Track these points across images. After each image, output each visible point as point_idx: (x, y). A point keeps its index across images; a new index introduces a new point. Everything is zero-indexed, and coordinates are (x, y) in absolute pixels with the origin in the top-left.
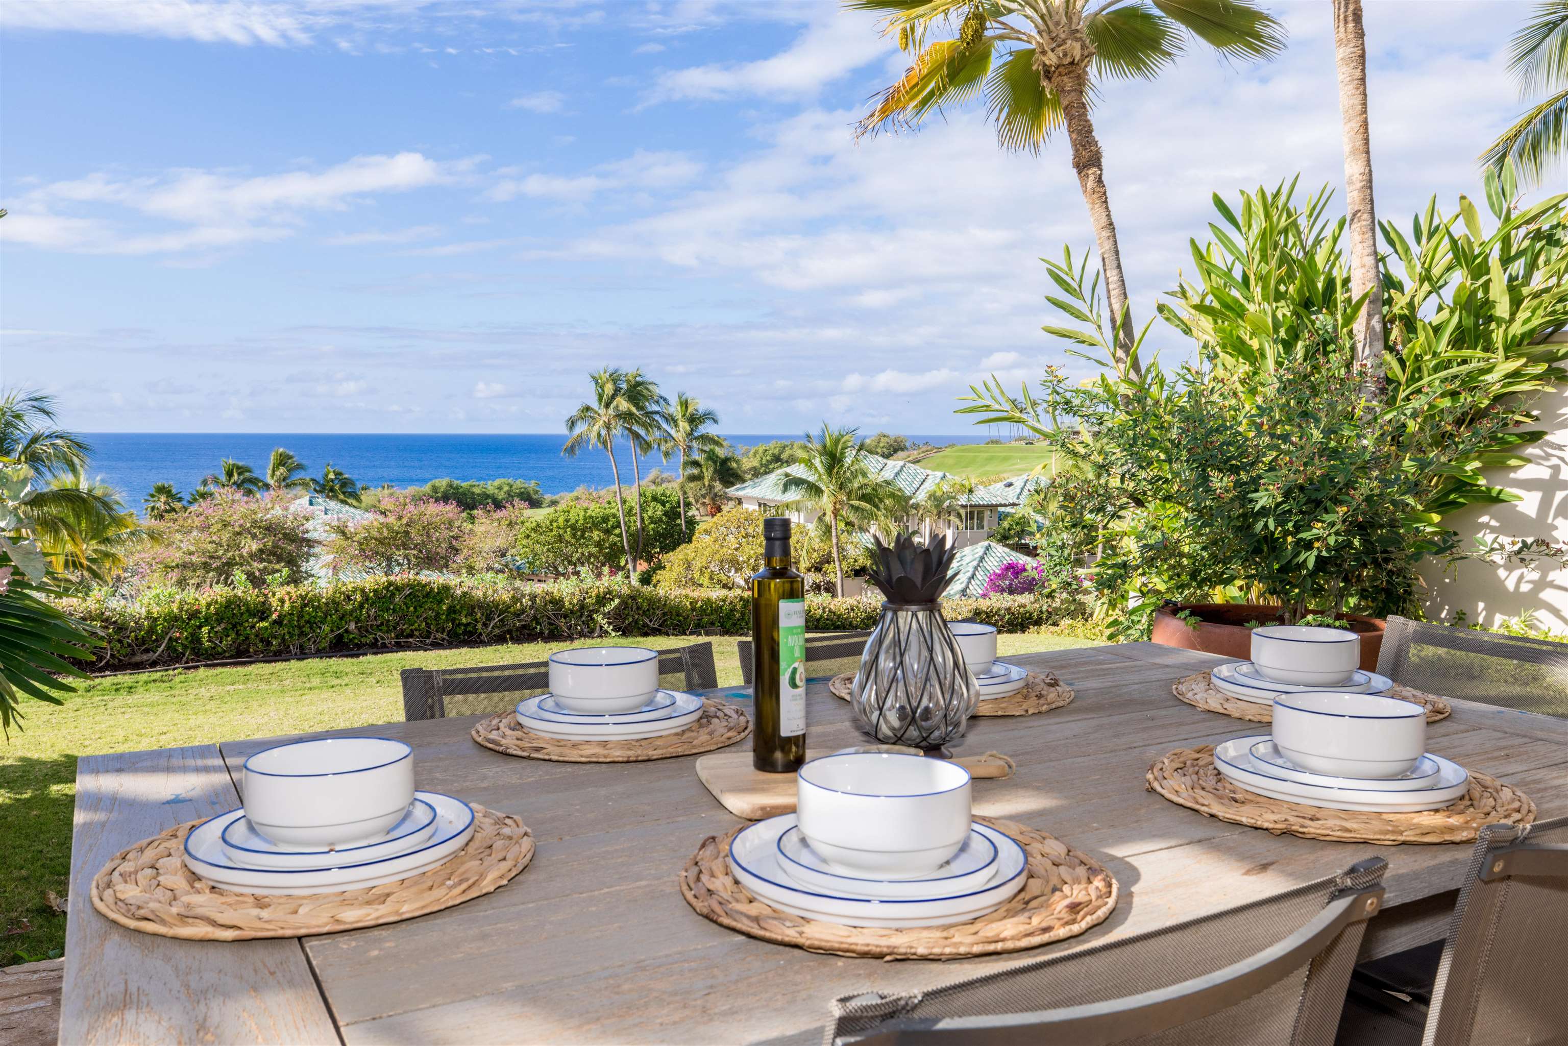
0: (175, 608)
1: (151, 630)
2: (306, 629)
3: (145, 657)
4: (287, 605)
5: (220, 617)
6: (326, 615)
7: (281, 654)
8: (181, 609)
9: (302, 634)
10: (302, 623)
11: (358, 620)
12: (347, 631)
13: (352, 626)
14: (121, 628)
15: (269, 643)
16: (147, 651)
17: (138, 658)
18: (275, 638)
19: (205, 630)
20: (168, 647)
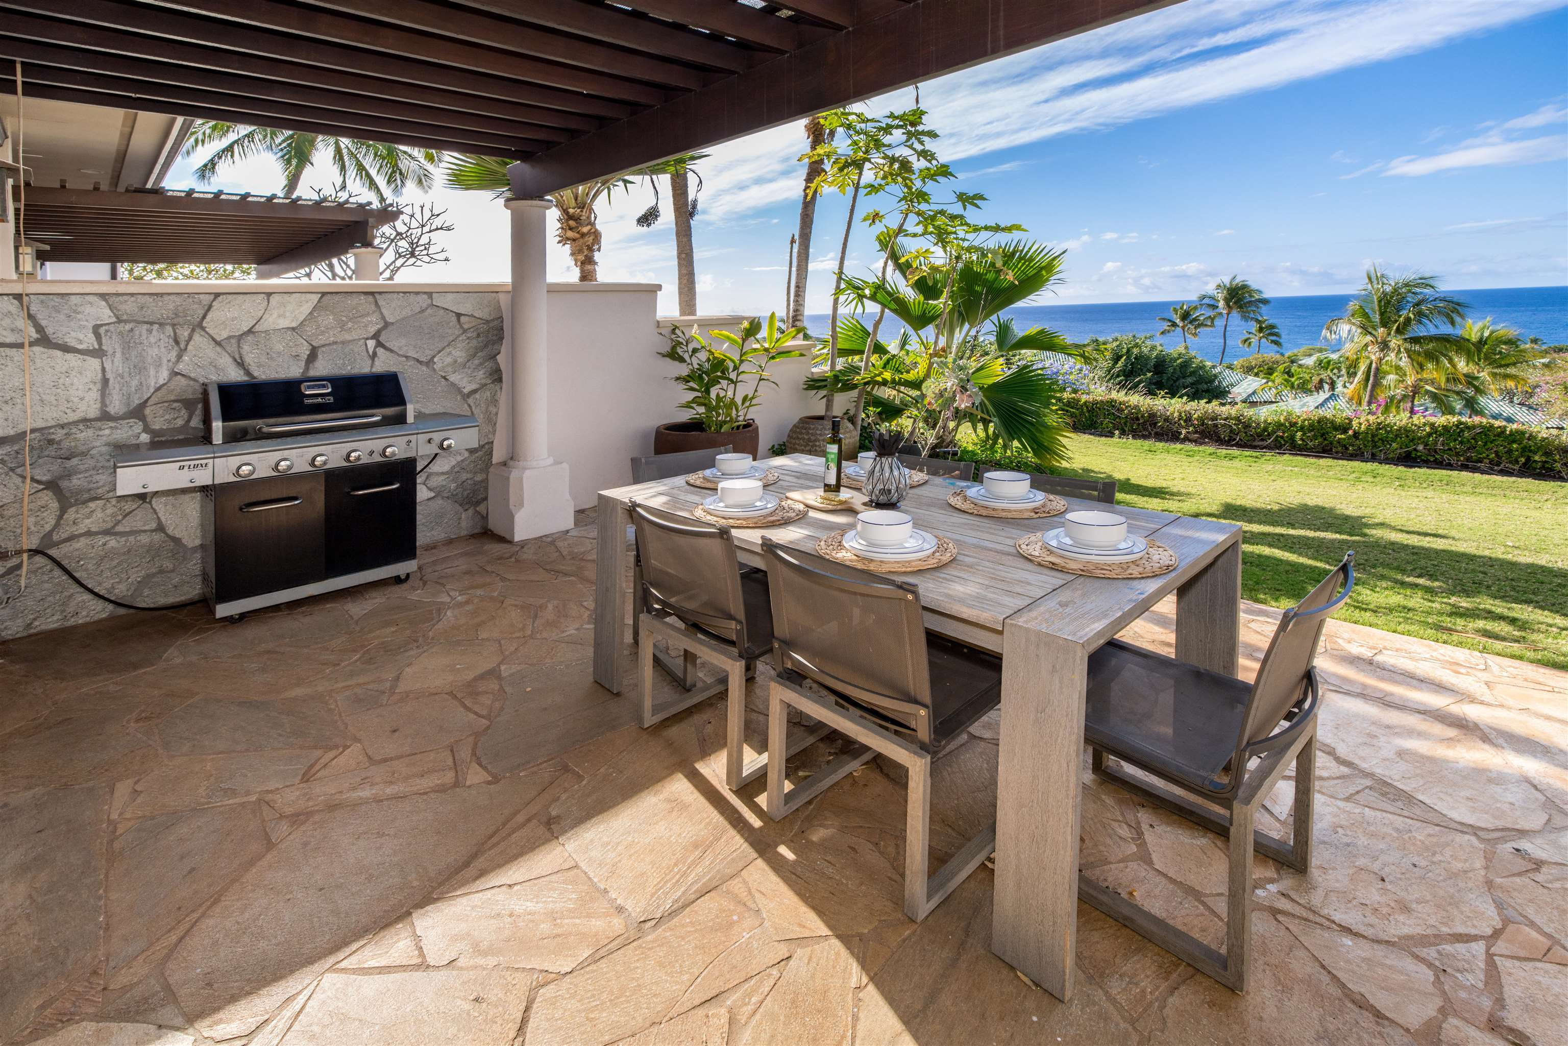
0: (1282, 419)
1: (1265, 429)
2: (1379, 444)
3: (1261, 443)
4: (1363, 427)
5: (1312, 428)
6: (1397, 436)
7: (1357, 456)
8: (1286, 420)
9: (1375, 446)
10: (1376, 439)
11: (1426, 445)
12: (1415, 450)
13: (1421, 447)
14: (1247, 426)
15: (1347, 449)
16: (1262, 440)
17: (1256, 443)
18: (1353, 445)
19: (1299, 434)
20: (1276, 440)
